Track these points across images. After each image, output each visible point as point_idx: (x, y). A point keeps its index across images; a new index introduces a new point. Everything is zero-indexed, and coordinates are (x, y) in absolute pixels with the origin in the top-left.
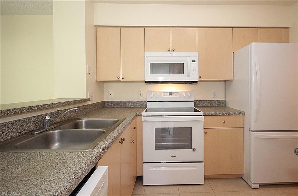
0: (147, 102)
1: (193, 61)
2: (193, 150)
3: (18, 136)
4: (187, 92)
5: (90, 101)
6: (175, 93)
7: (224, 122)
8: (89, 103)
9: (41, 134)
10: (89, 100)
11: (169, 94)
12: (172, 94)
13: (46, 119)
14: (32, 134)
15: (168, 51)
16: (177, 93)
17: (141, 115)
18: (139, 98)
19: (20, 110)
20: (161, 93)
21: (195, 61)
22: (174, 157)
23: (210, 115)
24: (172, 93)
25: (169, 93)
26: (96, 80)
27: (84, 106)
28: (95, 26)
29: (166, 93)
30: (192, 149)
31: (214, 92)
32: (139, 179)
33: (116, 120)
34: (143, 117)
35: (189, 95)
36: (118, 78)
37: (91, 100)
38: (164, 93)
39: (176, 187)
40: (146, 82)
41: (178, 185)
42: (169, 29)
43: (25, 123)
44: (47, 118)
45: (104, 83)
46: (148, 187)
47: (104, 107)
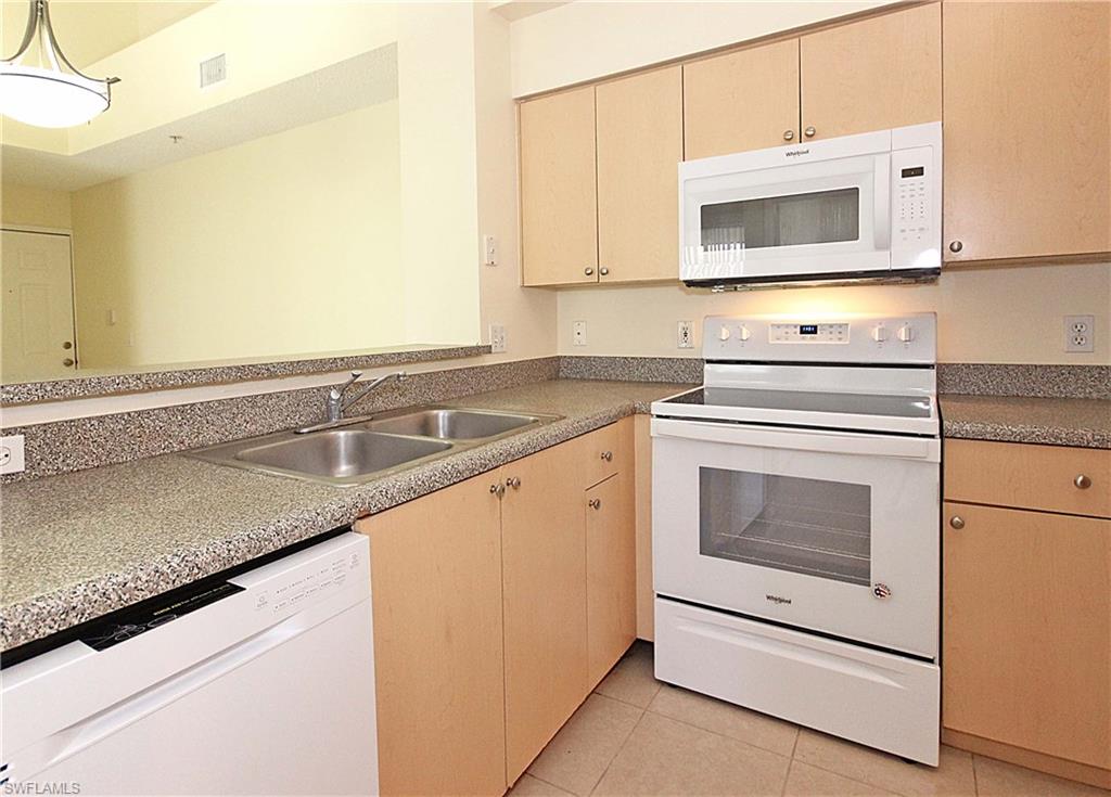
0: (707, 366)
1: (906, 173)
2: (878, 592)
3: (268, 434)
4: (891, 321)
5: (490, 352)
6: (831, 326)
7: (1086, 484)
8: (488, 360)
9: (317, 435)
10: (488, 350)
11: (802, 332)
12: (815, 332)
13: (332, 399)
14: (296, 433)
15: (785, 144)
16: (840, 326)
17: (648, 413)
18: (680, 348)
19: (268, 370)
20: (762, 328)
21: (919, 171)
22: (781, 601)
23: (988, 437)
24: (816, 327)
25: (802, 327)
26: (519, 284)
27: (473, 368)
28: (516, 99)
29: (787, 326)
30: (873, 587)
31: (1076, 320)
32: (641, 650)
33: (532, 418)
34: (654, 420)
35: (903, 339)
36: (589, 272)
37: (493, 351)
38: (779, 326)
39: (791, 734)
40: (690, 283)
41: (800, 727)
42: (790, 41)
43: (284, 404)
44: (335, 395)
45: (559, 293)
46: (673, 692)
47: (557, 378)
